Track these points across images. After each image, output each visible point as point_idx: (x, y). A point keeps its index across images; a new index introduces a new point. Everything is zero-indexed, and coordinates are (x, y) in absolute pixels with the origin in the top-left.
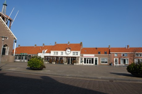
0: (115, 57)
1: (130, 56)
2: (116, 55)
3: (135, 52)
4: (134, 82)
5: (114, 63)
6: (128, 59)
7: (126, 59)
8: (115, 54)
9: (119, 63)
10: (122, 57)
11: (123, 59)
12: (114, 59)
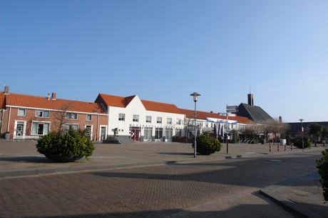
0: (18, 118)
1: (53, 117)
2: (21, 113)
3: (66, 109)
4: (47, 174)
5: (15, 133)
6: (48, 124)
7: (46, 123)
8: (20, 109)
9: (28, 133)
10: (35, 119)
11: (37, 123)
12: (16, 123)
